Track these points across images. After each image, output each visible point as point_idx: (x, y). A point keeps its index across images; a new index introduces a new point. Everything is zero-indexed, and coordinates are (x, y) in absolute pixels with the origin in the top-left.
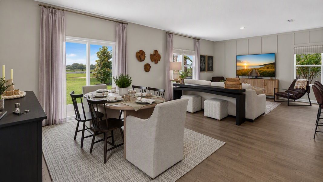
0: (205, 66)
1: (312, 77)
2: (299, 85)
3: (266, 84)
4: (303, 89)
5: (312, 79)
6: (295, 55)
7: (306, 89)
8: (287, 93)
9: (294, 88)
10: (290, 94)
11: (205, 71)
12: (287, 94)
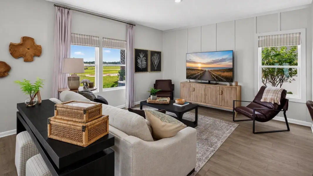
0: (147, 65)
1: (282, 81)
2: (268, 97)
3: (222, 91)
4: (275, 104)
5: (281, 83)
6: (260, 49)
7: (279, 104)
8: (252, 110)
9: (262, 100)
10: (256, 113)
11: (148, 71)
12: (251, 113)
